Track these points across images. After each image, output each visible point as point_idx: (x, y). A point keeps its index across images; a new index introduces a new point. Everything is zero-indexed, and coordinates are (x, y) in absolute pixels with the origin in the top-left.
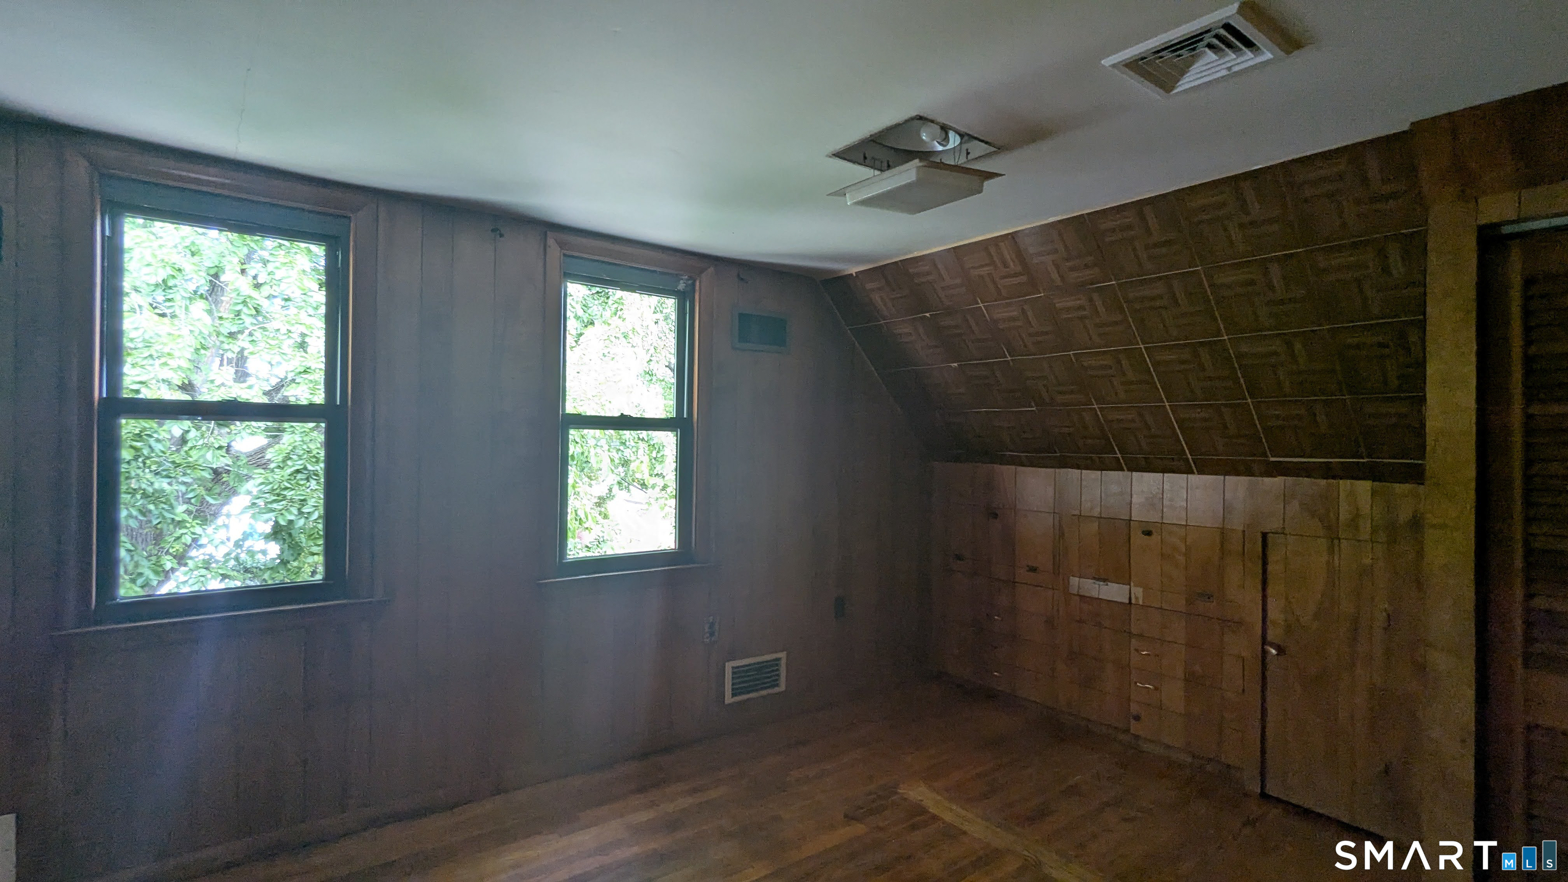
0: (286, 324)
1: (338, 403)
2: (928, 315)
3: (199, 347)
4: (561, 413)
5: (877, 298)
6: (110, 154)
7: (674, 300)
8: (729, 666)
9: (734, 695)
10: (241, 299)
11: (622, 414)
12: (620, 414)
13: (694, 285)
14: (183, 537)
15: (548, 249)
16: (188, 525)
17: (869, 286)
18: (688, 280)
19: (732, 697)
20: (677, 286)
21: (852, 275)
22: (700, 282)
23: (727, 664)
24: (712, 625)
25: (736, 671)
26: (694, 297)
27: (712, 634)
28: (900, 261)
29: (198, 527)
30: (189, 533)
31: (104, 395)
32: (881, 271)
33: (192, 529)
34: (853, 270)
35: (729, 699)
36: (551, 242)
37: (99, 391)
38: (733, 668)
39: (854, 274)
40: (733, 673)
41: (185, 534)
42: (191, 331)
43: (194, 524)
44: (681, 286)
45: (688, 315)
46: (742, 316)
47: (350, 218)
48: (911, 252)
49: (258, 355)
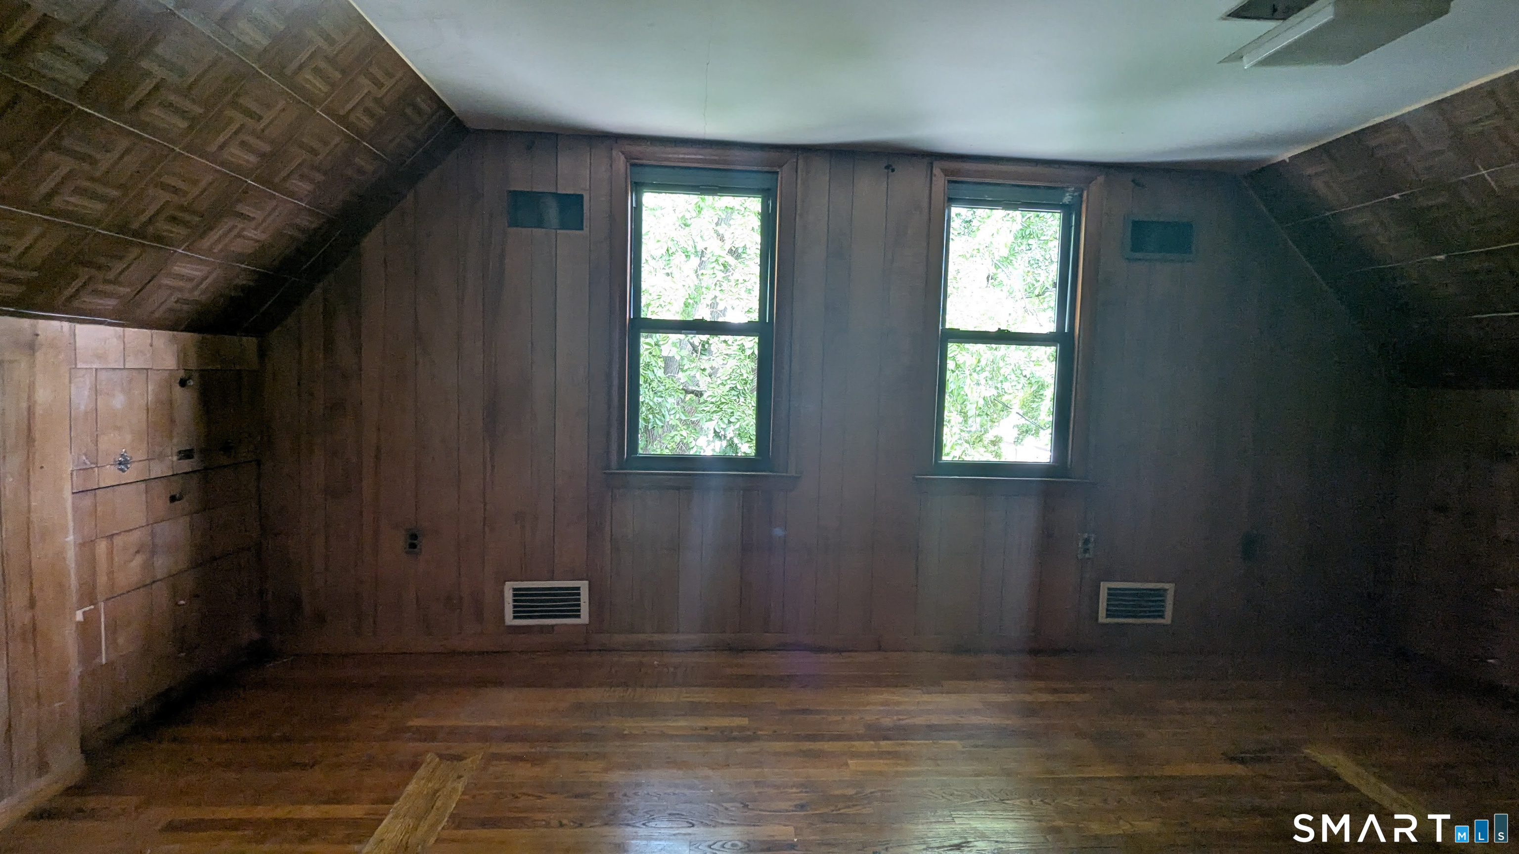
0: (743, 275)
1: (767, 321)
2: (1396, 196)
3: (688, 297)
4: (940, 328)
5: (1319, 184)
6: (635, 149)
7: (1059, 214)
8: (1104, 586)
9: (1108, 616)
10: (714, 259)
11: (999, 329)
12: (997, 330)
13: (1081, 196)
14: (675, 438)
15: (934, 178)
16: (679, 429)
17: (1310, 171)
18: (1074, 192)
19: (1107, 617)
20: (1062, 199)
21: (1284, 161)
22: (1088, 192)
23: (1102, 583)
24: (1086, 541)
25: (1112, 593)
26: (1081, 208)
27: (1086, 551)
28: (1352, 133)
29: (684, 431)
30: (679, 435)
31: (632, 317)
32: (1326, 149)
33: (681, 432)
34: (1286, 155)
35: (1102, 618)
36: (937, 171)
37: (629, 314)
38: (1109, 589)
39: (1288, 161)
40: (1109, 594)
41: (677, 435)
42: (684, 286)
43: (682, 429)
44: (1067, 199)
45: (1073, 228)
46: (1135, 223)
47: (777, 173)
48: (1368, 121)
49: (725, 300)
